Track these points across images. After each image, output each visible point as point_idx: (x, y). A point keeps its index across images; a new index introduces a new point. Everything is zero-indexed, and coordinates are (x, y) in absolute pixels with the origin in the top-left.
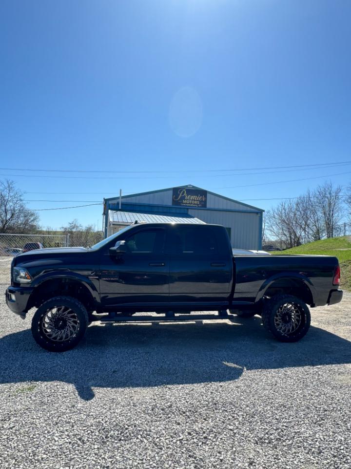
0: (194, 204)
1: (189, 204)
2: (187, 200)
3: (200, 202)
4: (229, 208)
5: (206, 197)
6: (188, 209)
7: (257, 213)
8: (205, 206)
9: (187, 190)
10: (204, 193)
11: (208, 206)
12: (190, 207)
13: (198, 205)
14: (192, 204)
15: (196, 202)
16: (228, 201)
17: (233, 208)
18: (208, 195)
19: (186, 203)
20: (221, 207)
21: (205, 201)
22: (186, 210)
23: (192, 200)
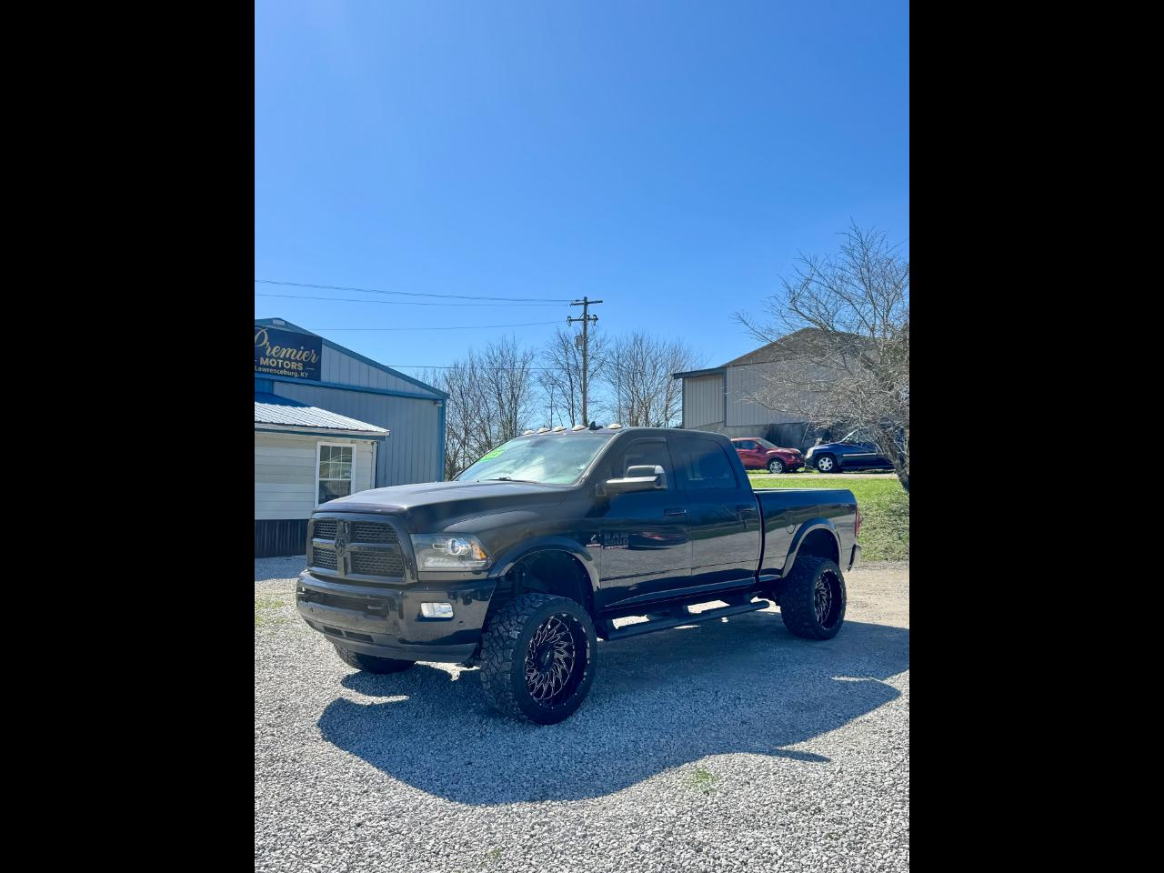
0: (290, 370)
1: (277, 368)
2: (271, 357)
3: (305, 365)
4: (374, 385)
5: (319, 353)
6: (273, 381)
7: (435, 401)
8: (318, 378)
9: (269, 331)
10: (313, 343)
11: (325, 377)
12: (277, 378)
13: (299, 372)
14: (283, 368)
15: (293, 365)
16: (372, 369)
17: (383, 386)
18: (324, 348)
19: (270, 367)
20: (354, 382)
21: (318, 365)
22: (267, 384)
23: (284, 359)
